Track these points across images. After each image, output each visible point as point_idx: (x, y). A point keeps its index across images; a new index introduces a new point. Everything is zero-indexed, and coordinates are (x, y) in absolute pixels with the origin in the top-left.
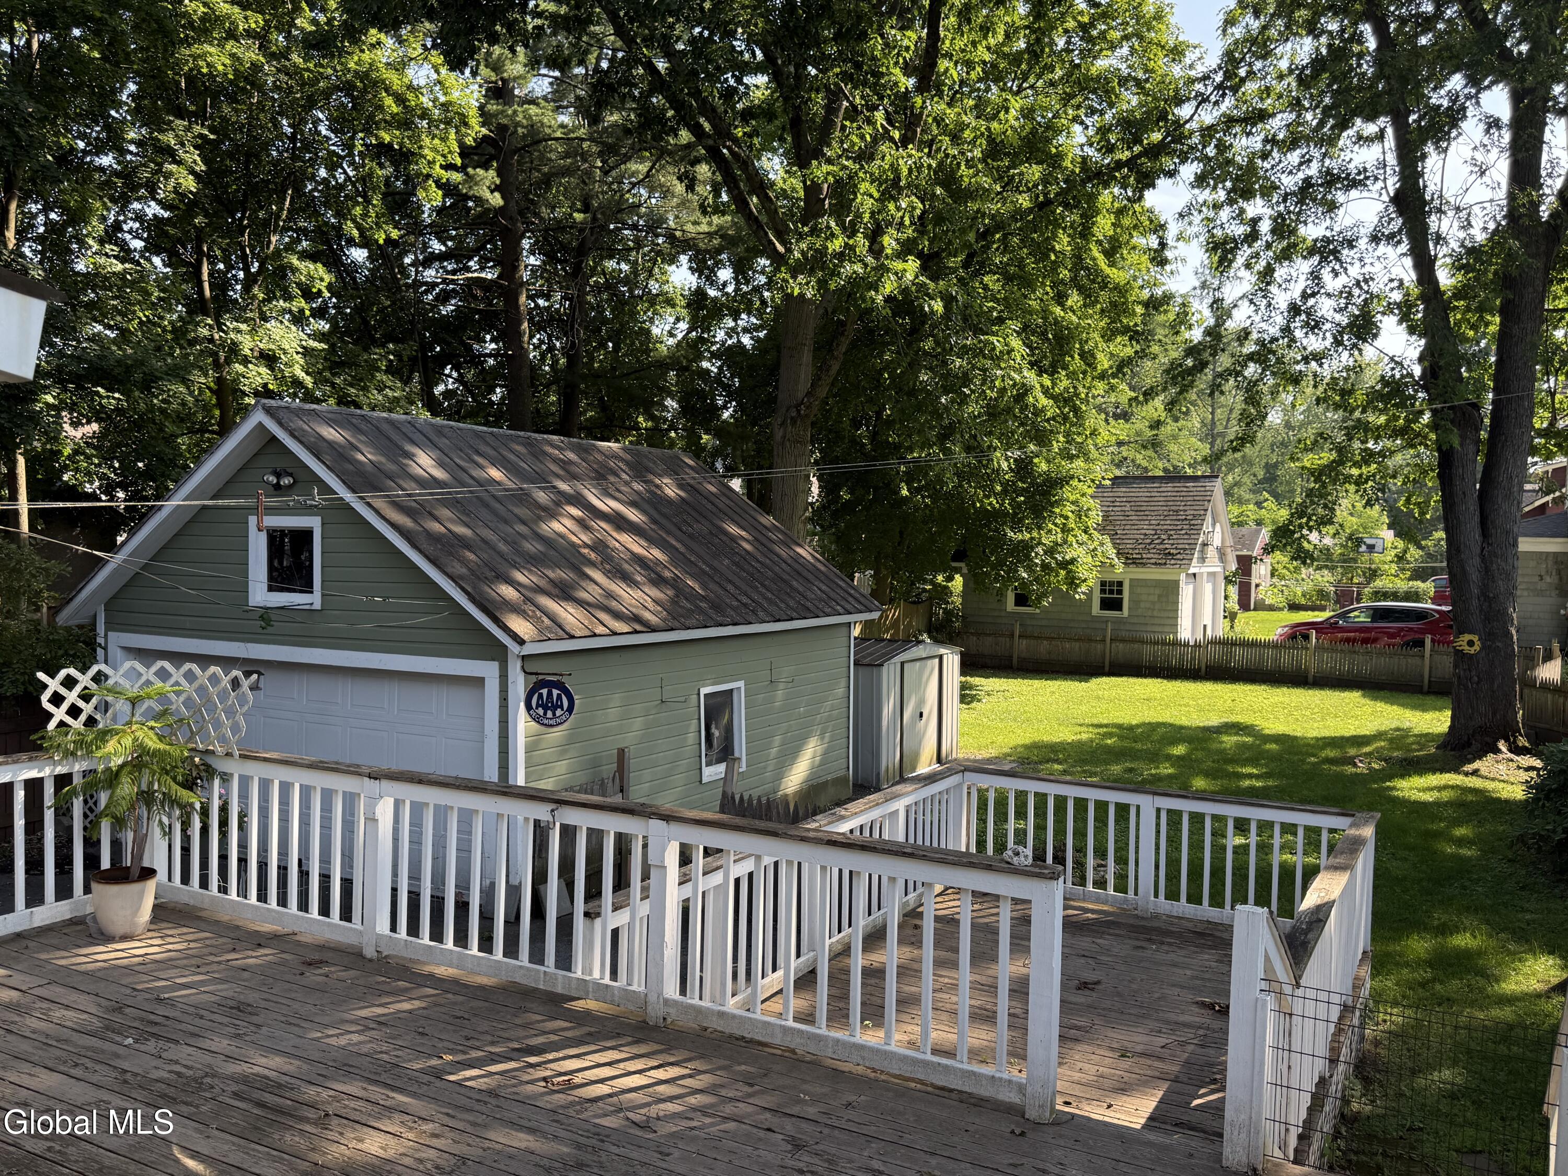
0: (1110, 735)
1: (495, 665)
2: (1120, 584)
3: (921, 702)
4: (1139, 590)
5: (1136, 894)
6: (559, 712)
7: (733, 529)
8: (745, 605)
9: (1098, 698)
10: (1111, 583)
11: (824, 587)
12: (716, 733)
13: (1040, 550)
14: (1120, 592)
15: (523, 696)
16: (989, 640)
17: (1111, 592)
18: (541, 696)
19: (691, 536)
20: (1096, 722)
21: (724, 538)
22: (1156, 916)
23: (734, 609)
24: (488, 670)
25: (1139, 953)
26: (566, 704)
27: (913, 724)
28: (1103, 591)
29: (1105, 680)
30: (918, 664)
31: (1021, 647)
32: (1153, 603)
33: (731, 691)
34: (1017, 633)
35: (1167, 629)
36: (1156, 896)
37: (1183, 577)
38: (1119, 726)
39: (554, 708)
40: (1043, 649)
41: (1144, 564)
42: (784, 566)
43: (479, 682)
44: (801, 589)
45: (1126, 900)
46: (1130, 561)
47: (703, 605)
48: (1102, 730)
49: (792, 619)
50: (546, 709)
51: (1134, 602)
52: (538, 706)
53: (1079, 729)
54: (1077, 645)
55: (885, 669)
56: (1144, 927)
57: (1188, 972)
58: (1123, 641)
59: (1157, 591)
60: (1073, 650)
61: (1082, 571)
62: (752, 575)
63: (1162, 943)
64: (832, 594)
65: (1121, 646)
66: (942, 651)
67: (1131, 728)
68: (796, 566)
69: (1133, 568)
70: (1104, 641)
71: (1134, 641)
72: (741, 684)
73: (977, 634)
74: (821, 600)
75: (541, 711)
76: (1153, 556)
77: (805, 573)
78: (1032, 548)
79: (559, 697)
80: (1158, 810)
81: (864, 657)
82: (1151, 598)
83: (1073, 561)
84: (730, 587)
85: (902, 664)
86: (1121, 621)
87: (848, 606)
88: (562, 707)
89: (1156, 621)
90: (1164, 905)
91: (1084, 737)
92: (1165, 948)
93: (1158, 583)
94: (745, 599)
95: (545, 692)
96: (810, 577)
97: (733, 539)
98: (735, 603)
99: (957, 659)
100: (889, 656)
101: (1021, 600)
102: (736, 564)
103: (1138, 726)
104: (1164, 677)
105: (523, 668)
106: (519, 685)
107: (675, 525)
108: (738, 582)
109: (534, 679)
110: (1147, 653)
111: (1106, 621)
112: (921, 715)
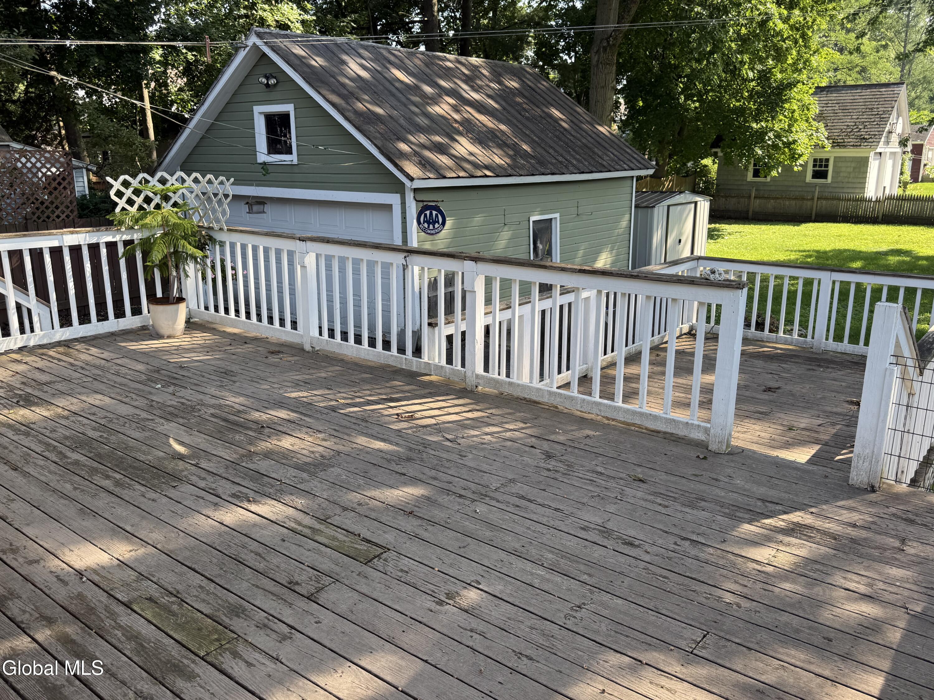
0: (810, 256)
1: (398, 196)
2: (827, 160)
3: (681, 233)
4: (840, 164)
5: (813, 338)
6: (437, 225)
7: (556, 113)
8: (561, 162)
9: (805, 235)
10: (821, 160)
11: (616, 153)
12: (540, 246)
13: (771, 135)
14: (827, 166)
15: (415, 216)
16: (733, 201)
17: (821, 166)
18: (426, 215)
19: (527, 118)
20: (801, 249)
21: (549, 120)
22: (826, 352)
23: (552, 164)
24: (393, 199)
25: (811, 373)
26: (440, 220)
27: (674, 247)
28: (814, 166)
29: (811, 224)
30: (679, 207)
31: (756, 205)
32: (850, 173)
33: (551, 219)
34: (753, 195)
35: (857, 191)
36: (827, 339)
37: (872, 154)
38: (818, 252)
39: (434, 223)
40: (770, 205)
41: (845, 146)
42: (589, 138)
43: (388, 207)
44: (600, 153)
45: (805, 342)
46: (836, 144)
47: (533, 161)
48: (804, 254)
49: (592, 172)
50: (429, 223)
51: (836, 172)
52: (424, 222)
53: (789, 253)
54: (793, 203)
55: (656, 210)
56: (816, 358)
57: (844, 384)
58: (826, 199)
59: (853, 165)
60: (791, 206)
61: (800, 149)
62: (567, 144)
63: (828, 367)
64: (621, 157)
65: (824, 202)
66: (698, 199)
67: (825, 252)
68: (598, 139)
69: (837, 150)
70: (812, 199)
71: (833, 199)
72: (557, 215)
73: (726, 197)
74: (613, 160)
75: (426, 225)
76: (852, 141)
77: (604, 143)
78: (766, 133)
79: (437, 215)
80: (834, 282)
81: (643, 202)
82: (849, 170)
83: (795, 142)
84: (551, 151)
85: (669, 206)
86: (826, 186)
87: (632, 165)
88: (438, 222)
89: (850, 185)
90: (832, 345)
91: (793, 257)
92: (830, 370)
93: (854, 159)
94: (560, 159)
96: (607, 146)
97: (556, 120)
98: (554, 161)
99: (707, 204)
100: (659, 201)
101: (756, 174)
102: (557, 137)
103: (830, 251)
104: (852, 223)
105: (414, 197)
106: (413, 209)
107: (517, 111)
108: (558, 148)
109: (421, 205)
110: (842, 207)
111: (816, 185)
112: (680, 241)
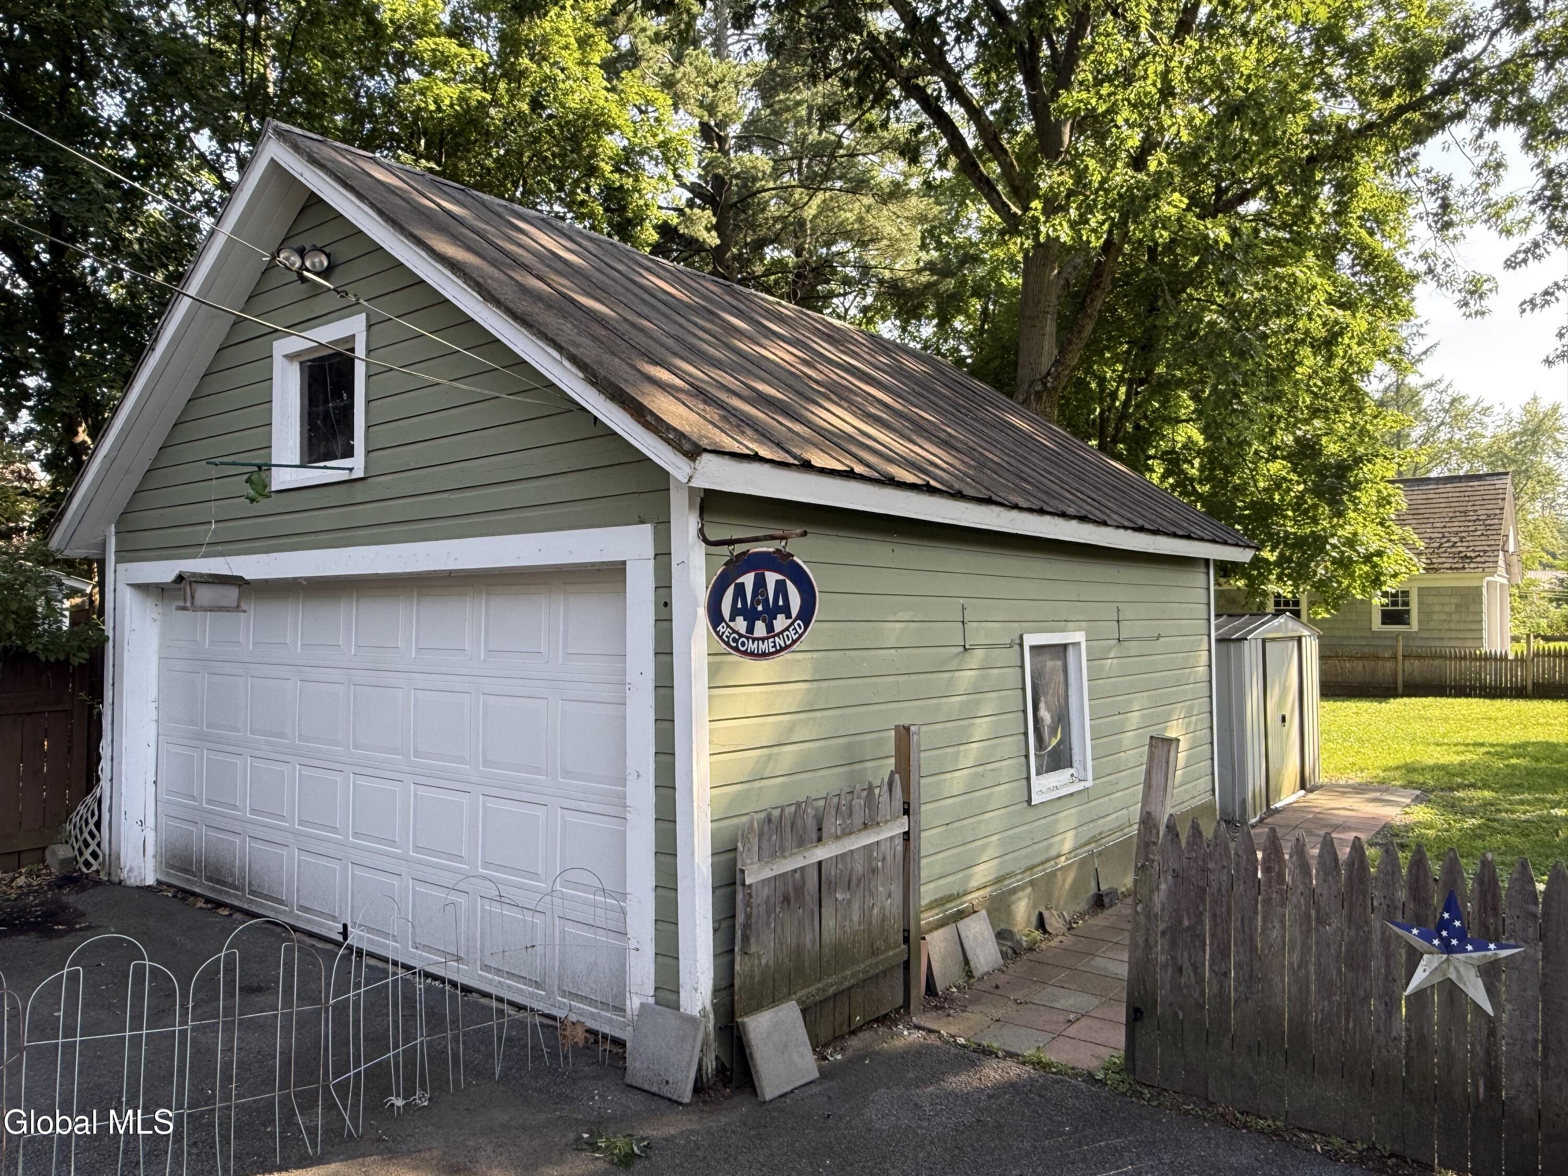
1: (647, 530)
2: (1405, 593)
3: (1283, 696)
4: (1430, 600)
6: (780, 622)
10: (1394, 594)
14: (1406, 604)
15: (703, 596)
17: (1395, 604)
18: (740, 589)
24: (629, 544)
26: (795, 601)
27: (1276, 730)
30: (1279, 645)
32: (1450, 614)
35: (1469, 644)
37: (1486, 585)
39: (769, 616)
41: (1436, 570)
43: (612, 574)
50: (751, 617)
51: (1425, 614)
52: (735, 613)
54: (1359, 665)
55: (1247, 645)
58: (1419, 657)
65: (1416, 663)
66: (1302, 631)
69: (1422, 575)
70: (1394, 657)
71: (1434, 657)
72: (1081, 636)
75: (741, 624)
76: (1448, 561)
79: (781, 588)
82: (1447, 609)
85: (1264, 641)
86: (1408, 636)
88: (787, 611)
89: (1454, 634)
93: (1454, 592)
95: (748, 580)
99: (1315, 640)
100: (1251, 627)
104: (1479, 697)
105: (701, 531)
106: (694, 571)
109: (724, 555)
110: (1452, 671)
111: (1392, 635)
112: (1284, 719)
